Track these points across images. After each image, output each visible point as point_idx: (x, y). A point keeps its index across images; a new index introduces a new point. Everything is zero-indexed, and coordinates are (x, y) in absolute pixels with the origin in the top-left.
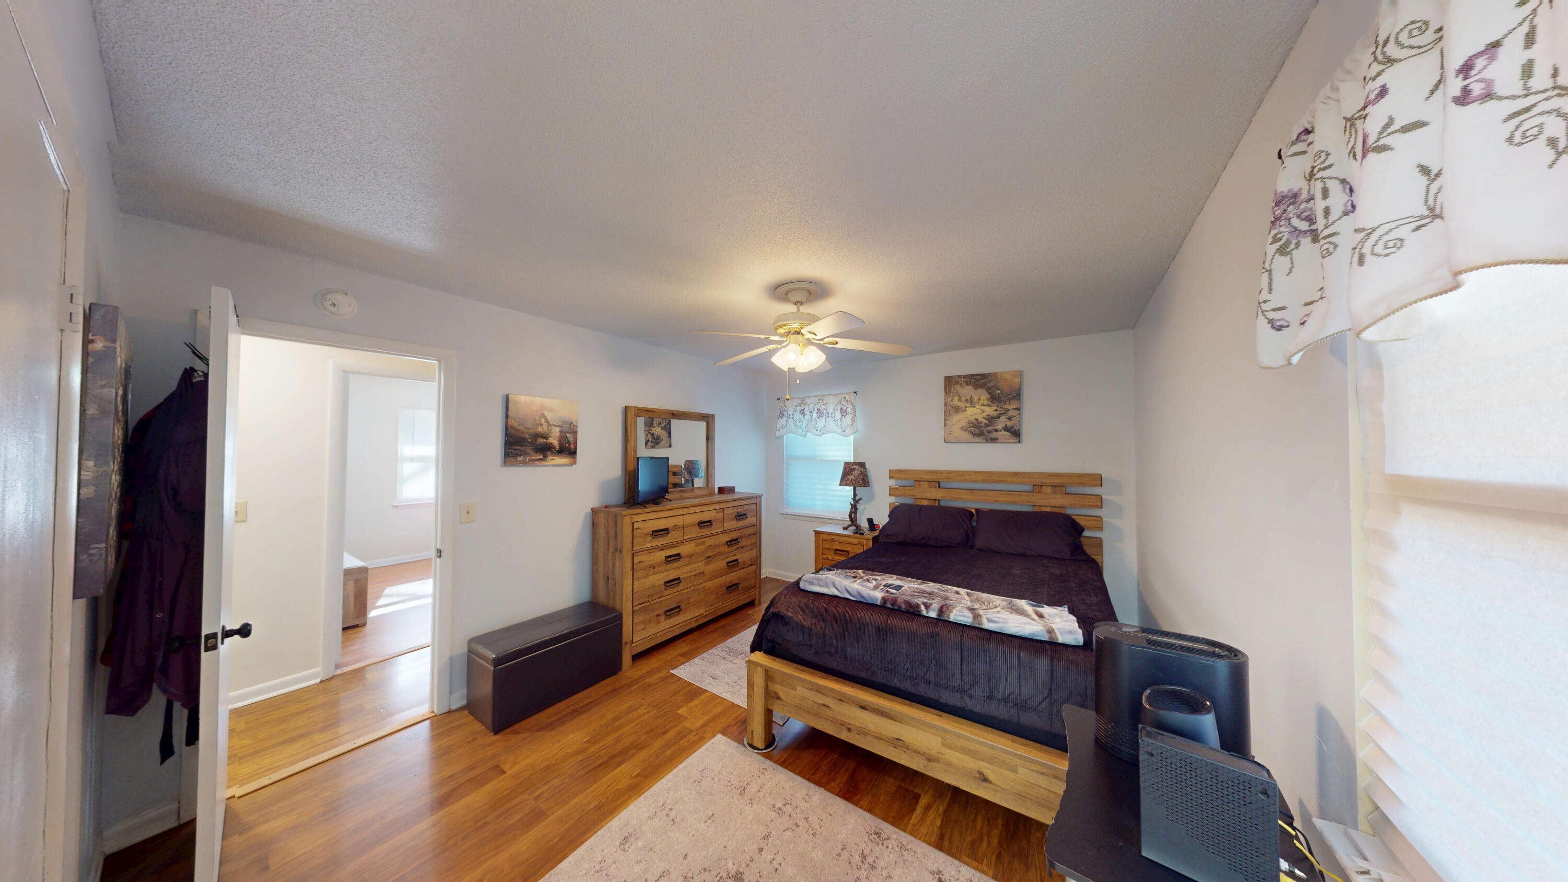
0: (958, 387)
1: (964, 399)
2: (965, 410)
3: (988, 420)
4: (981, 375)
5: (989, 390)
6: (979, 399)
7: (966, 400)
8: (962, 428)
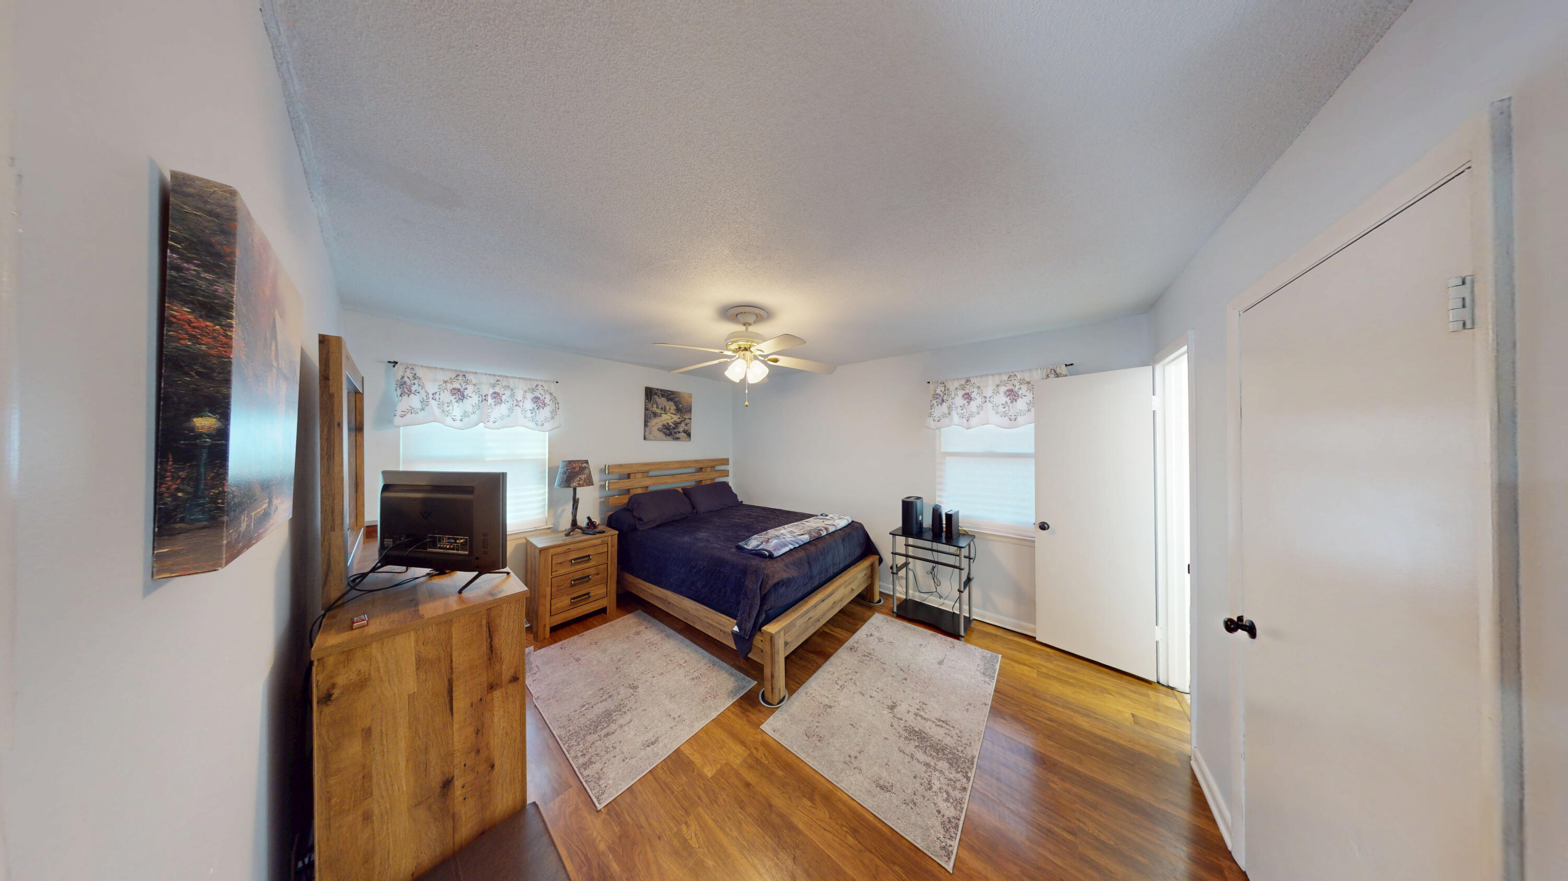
0: (656, 397)
1: (660, 407)
2: (661, 416)
3: (674, 424)
4: (671, 392)
5: (676, 404)
6: (670, 409)
7: (662, 408)
8: (659, 429)
